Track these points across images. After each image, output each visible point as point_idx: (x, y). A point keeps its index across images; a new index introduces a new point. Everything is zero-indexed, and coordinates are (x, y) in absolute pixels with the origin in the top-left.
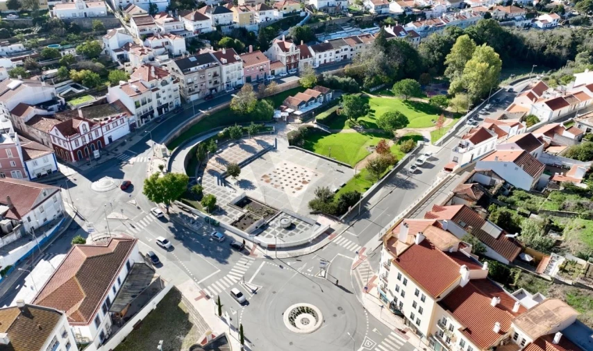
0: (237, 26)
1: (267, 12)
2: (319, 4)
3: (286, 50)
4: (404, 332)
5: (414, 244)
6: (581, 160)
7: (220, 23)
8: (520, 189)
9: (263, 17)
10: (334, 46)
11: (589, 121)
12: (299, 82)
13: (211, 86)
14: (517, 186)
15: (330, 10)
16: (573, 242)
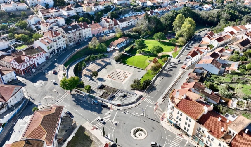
0: (85, 13)
1: (97, 6)
2: (118, 2)
3: (108, 22)
4: (181, 135)
5: (183, 99)
6: (235, 61)
7: (78, 11)
8: (214, 74)
9: (96, 8)
10: (127, 20)
11: (234, 46)
12: (115, 35)
13: (78, 39)
14: (213, 73)
15: (123, 5)
16: (240, 93)
